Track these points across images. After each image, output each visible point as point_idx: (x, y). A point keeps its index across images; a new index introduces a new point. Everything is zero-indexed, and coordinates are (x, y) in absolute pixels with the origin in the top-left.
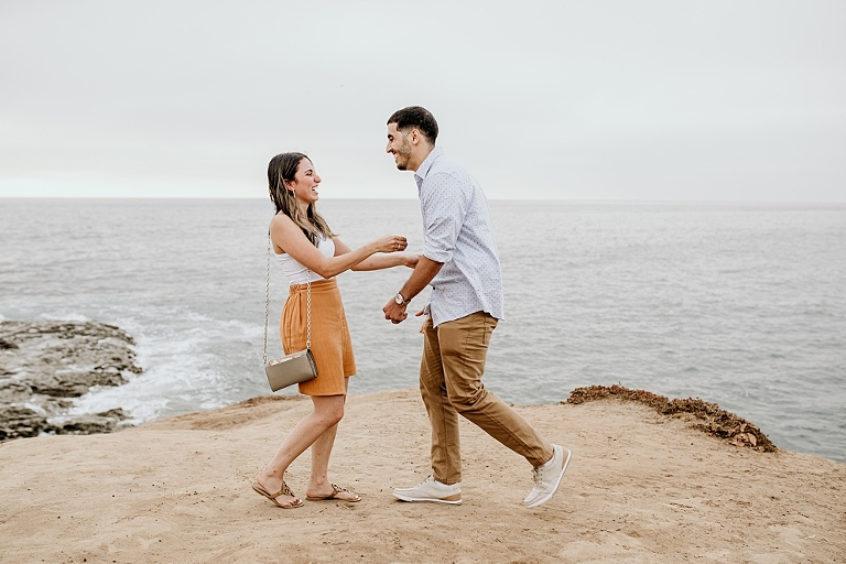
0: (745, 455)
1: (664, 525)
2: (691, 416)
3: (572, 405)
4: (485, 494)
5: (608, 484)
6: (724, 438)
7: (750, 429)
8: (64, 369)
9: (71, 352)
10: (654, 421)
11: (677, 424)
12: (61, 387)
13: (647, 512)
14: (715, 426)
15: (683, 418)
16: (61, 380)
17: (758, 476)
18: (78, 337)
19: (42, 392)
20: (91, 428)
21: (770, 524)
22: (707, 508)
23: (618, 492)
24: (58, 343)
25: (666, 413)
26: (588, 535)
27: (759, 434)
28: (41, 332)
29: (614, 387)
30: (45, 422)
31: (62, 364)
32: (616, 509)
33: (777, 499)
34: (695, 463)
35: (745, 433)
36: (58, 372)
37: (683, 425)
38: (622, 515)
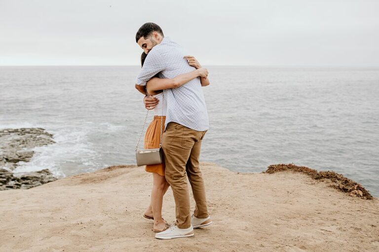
0: (357, 202)
1: (318, 242)
2: (329, 180)
3: (268, 174)
4: (226, 224)
5: (288, 218)
6: (346, 192)
7: (359, 188)
8: (20, 150)
9: (24, 142)
10: (310, 183)
11: (322, 184)
12: (20, 159)
13: (309, 235)
14: (342, 186)
15: (325, 182)
16: (19, 155)
17: (364, 214)
18: (27, 134)
19: (10, 161)
20: (34, 179)
21: (372, 241)
22: (339, 232)
23: (293, 223)
24: (18, 137)
25: (316, 179)
26: (280, 248)
27: (364, 190)
28: (10, 132)
29: (290, 165)
30: (12, 176)
31: (20, 147)
32: (294, 233)
33: (375, 226)
34: (332, 206)
35: (357, 190)
36: (18, 152)
37: (325, 185)
38: (296, 237)
